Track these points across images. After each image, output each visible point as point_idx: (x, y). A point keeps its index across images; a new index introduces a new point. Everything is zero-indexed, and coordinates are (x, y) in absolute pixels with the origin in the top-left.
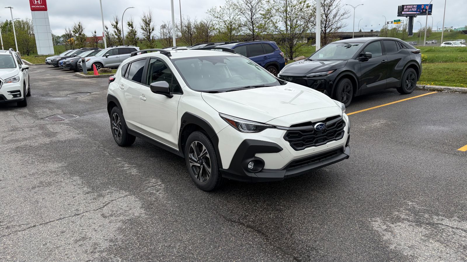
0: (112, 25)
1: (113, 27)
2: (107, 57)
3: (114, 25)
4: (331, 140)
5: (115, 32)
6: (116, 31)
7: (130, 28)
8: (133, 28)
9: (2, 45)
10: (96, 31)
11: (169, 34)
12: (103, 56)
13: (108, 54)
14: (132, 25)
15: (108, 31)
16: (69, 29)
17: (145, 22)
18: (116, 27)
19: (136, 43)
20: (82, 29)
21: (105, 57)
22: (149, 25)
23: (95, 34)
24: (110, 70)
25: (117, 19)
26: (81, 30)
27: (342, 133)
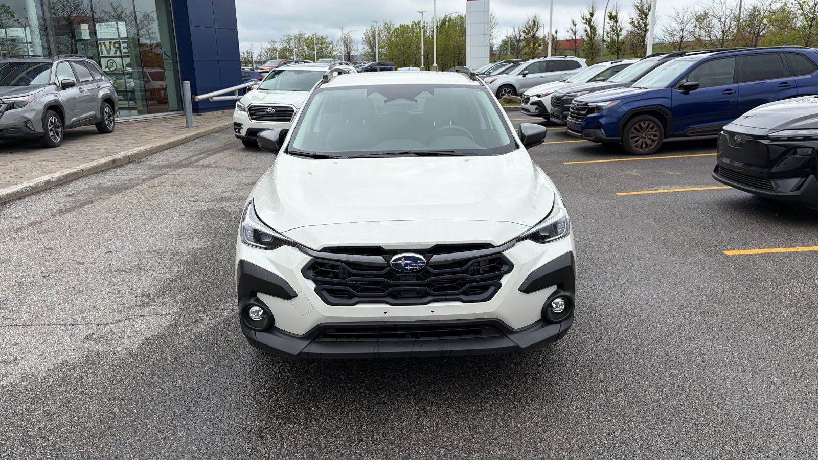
0: (583, 18)
1: (585, 21)
2: (524, 76)
3: (586, 19)
4: (444, 298)
5: (586, 31)
6: (588, 28)
7: (612, 23)
8: (616, 23)
9: (422, 54)
10: (558, 30)
11: (681, 32)
12: (519, 74)
13: (527, 71)
14: (616, 16)
15: (576, 30)
16: (519, 28)
17: (640, 11)
18: (589, 22)
19: (619, 50)
20: (537, 27)
21: (521, 77)
22: (646, 15)
23: (555, 34)
24: (518, 99)
25: (593, 7)
26: (535, 30)
27: (492, 289)
